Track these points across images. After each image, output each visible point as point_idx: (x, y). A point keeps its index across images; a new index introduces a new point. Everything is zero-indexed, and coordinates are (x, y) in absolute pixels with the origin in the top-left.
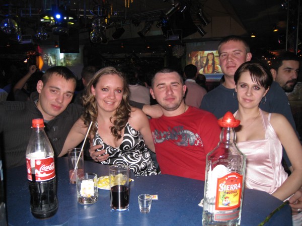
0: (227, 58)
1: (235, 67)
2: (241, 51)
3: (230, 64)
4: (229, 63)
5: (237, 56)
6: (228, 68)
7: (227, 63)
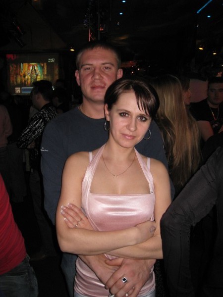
0: (93, 73)
1: (103, 87)
2: (112, 65)
3: (98, 83)
4: (96, 81)
5: (107, 71)
6: (93, 88)
7: (93, 82)
